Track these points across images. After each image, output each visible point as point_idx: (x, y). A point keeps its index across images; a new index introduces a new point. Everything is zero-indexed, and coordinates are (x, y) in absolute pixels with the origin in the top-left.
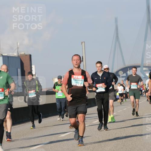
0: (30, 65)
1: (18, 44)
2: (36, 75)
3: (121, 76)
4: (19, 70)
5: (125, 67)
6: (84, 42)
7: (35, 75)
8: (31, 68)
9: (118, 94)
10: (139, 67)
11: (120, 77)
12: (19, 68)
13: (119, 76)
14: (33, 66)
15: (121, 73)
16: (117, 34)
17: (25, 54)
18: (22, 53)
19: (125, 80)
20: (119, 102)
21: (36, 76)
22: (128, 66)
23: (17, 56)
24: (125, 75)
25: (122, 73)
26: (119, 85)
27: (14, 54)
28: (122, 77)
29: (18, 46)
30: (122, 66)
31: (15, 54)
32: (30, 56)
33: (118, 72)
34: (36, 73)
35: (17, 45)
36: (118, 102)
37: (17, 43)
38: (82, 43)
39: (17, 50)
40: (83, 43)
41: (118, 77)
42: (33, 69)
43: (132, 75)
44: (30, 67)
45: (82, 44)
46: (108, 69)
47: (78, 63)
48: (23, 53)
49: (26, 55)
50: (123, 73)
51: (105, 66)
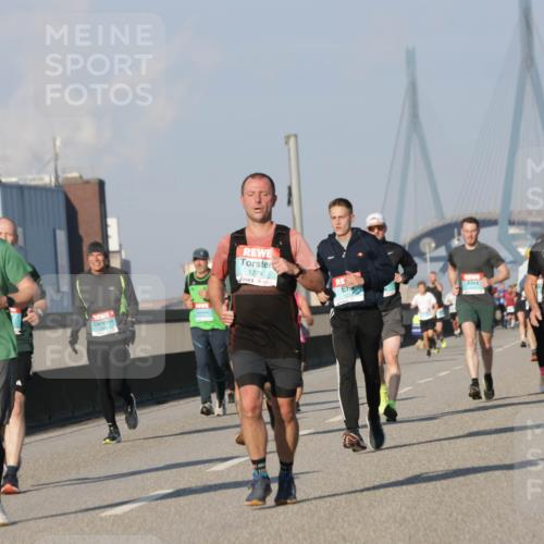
0: (99, 216)
1: (58, 143)
2: (123, 253)
3: (428, 256)
4: (62, 236)
5: (441, 223)
6: (296, 136)
7: (119, 252)
8: (104, 227)
9: (416, 320)
10: (493, 223)
11: (425, 260)
12: (60, 228)
13: (422, 255)
14: (112, 222)
15: (428, 246)
16: (414, 106)
17: (81, 177)
18: (69, 175)
19: (444, 270)
20: (422, 347)
21: (124, 257)
22: (454, 220)
23: (53, 184)
24: (442, 252)
25: (433, 245)
26: (422, 287)
27: (41, 179)
28: (434, 259)
29: (58, 150)
30: (432, 222)
31: (47, 179)
32: (101, 184)
33: (416, 242)
34: (120, 245)
35: (55, 145)
36: (418, 349)
37: (54, 140)
38: (288, 138)
39: (52, 165)
40: (292, 140)
41: (416, 260)
42: (113, 231)
43: (463, 246)
44: (98, 222)
45: (287, 143)
46: (382, 227)
47: (264, 203)
48: (75, 175)
49: (87, 182)
50: (437, 247)
51: (370, 217)
